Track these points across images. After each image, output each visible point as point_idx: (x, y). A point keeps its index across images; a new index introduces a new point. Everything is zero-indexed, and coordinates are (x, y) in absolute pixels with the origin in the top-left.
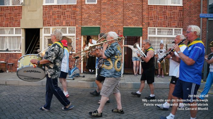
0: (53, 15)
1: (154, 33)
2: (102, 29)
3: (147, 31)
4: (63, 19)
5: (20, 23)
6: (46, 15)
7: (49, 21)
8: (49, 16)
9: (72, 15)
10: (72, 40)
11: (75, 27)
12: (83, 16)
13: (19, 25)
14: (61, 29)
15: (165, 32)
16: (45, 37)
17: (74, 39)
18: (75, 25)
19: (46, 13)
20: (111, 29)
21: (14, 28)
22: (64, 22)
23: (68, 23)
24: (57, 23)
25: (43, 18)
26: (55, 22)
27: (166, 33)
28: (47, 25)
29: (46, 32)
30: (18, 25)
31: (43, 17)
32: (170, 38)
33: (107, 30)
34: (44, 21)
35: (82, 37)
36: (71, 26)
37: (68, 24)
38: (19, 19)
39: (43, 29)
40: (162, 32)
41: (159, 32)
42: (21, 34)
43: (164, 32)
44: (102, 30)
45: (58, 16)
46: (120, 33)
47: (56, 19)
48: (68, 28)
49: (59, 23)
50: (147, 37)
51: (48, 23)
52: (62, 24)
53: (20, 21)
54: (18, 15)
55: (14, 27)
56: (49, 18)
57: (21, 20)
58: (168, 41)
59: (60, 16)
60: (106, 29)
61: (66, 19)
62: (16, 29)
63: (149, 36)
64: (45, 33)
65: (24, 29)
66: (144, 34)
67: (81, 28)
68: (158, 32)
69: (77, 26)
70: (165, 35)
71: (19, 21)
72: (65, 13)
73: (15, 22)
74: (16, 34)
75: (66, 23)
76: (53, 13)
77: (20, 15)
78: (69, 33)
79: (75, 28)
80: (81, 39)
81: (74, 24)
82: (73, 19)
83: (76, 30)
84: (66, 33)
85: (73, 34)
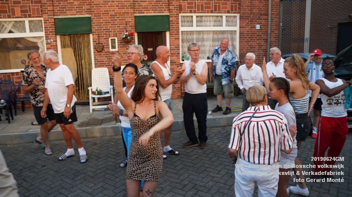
1: (190, 24)
2: (95, 21)
3: (179, 21)
10: (39, 45)
11: (42, 19)
14: (12, 23)
15: (210, 21)
17: (42, 42)
18: (42, 14)
20: (111, 20)
22: (18, 10)
23: (27, 11)
24: (2, 12)
27: (212, 23)
32: (218, 32)
33: (105, 23)
35: (58, 38)
36: (33, 17)
37: (26, 14)
40: (205, 21)
41: (200, 21)
43: (207, 21)
44: (95, 23)
46: (130, 26)
48: (27, 20)
50: (179, 32)
52: (14, 14)
58: (216, 36)
60: (103, 20)
63: (182, 29)
66: (173, 26)
67: (53, 21)
68: (197, 21)
69: (46, 16)
70: (210, 26)
75: (22, 11)
78: (31, 31)
79: (41, 21)
80: (56, 41)
81: (38, 13)
82: (36, 2)
83: (45, 25)
84: (25, 32)
85: (40, 33)
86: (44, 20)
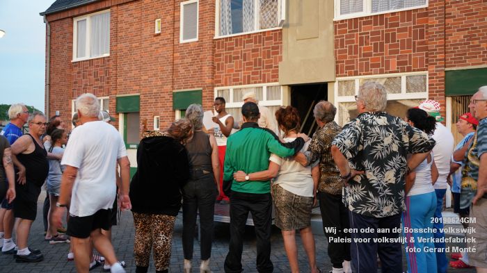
0: (361, 44)
4: (391, 52)
5: (277, 71)
6: (342, 46)
7: (353, 62)
8: (351, 47)
9: (415, 38)
11: (427, 73)
12: (450, 39)
13: (275, 77)
14: (384, 81)
16: (343, 106)
18: (427, 66)
19: (342, 41)
21: (265, 85)
22: (394, 62)
23: (405, 63)
24: (373, 66)
25: (336, 54)
26: (367, 64)
28: (346, 73)
29: (343, 93)
30: (273, 76)
31: (336, 51)
34: (337, 62)
35: (449, 101)
36: (414, 71)
37: (403, 66)
38: (276, 63)
39: (336, 84)
42: (280, 99)
45: (376, 45)
47: (370, 55)
48: (404, 76)
49: (378, 65)
51: (347, 68)
52: (388, 68)
53: (277, 67)
54: (274, 53)
55: (264, 82)
56: (350, 53)
57: (280, 64)
59: (382, 44)
61: (397, 52)
62: (268, 87)
64: (340, 94)
65: (289, 86)
67: (443, 75)
69: (433, 68)
71: (275, 67)
72: (394, 35)
73: (267, 71)
74: (267, 99)
75: (399, 63)
76: (361, 39)
77: (277, 53)
78: (408, 90)
79: (425, 75)
80: (445, 105)
81: (422, 65)
82: (419, 50)
83: (429, 82)
84: (400, 92)
85: (421, 93)
86: (429, 75)
